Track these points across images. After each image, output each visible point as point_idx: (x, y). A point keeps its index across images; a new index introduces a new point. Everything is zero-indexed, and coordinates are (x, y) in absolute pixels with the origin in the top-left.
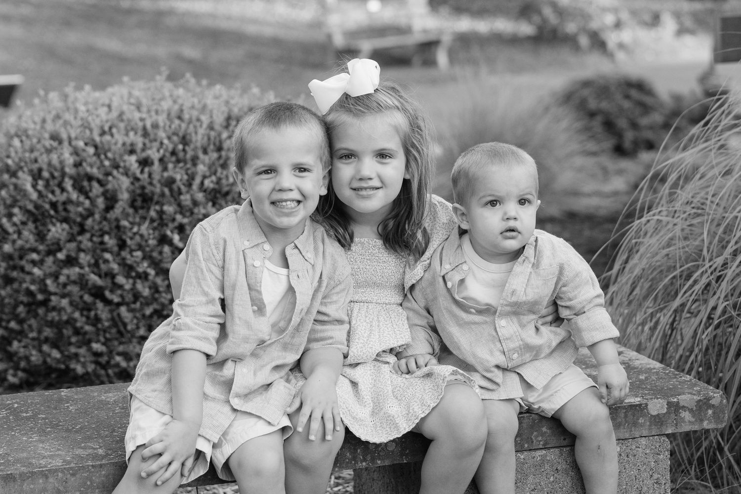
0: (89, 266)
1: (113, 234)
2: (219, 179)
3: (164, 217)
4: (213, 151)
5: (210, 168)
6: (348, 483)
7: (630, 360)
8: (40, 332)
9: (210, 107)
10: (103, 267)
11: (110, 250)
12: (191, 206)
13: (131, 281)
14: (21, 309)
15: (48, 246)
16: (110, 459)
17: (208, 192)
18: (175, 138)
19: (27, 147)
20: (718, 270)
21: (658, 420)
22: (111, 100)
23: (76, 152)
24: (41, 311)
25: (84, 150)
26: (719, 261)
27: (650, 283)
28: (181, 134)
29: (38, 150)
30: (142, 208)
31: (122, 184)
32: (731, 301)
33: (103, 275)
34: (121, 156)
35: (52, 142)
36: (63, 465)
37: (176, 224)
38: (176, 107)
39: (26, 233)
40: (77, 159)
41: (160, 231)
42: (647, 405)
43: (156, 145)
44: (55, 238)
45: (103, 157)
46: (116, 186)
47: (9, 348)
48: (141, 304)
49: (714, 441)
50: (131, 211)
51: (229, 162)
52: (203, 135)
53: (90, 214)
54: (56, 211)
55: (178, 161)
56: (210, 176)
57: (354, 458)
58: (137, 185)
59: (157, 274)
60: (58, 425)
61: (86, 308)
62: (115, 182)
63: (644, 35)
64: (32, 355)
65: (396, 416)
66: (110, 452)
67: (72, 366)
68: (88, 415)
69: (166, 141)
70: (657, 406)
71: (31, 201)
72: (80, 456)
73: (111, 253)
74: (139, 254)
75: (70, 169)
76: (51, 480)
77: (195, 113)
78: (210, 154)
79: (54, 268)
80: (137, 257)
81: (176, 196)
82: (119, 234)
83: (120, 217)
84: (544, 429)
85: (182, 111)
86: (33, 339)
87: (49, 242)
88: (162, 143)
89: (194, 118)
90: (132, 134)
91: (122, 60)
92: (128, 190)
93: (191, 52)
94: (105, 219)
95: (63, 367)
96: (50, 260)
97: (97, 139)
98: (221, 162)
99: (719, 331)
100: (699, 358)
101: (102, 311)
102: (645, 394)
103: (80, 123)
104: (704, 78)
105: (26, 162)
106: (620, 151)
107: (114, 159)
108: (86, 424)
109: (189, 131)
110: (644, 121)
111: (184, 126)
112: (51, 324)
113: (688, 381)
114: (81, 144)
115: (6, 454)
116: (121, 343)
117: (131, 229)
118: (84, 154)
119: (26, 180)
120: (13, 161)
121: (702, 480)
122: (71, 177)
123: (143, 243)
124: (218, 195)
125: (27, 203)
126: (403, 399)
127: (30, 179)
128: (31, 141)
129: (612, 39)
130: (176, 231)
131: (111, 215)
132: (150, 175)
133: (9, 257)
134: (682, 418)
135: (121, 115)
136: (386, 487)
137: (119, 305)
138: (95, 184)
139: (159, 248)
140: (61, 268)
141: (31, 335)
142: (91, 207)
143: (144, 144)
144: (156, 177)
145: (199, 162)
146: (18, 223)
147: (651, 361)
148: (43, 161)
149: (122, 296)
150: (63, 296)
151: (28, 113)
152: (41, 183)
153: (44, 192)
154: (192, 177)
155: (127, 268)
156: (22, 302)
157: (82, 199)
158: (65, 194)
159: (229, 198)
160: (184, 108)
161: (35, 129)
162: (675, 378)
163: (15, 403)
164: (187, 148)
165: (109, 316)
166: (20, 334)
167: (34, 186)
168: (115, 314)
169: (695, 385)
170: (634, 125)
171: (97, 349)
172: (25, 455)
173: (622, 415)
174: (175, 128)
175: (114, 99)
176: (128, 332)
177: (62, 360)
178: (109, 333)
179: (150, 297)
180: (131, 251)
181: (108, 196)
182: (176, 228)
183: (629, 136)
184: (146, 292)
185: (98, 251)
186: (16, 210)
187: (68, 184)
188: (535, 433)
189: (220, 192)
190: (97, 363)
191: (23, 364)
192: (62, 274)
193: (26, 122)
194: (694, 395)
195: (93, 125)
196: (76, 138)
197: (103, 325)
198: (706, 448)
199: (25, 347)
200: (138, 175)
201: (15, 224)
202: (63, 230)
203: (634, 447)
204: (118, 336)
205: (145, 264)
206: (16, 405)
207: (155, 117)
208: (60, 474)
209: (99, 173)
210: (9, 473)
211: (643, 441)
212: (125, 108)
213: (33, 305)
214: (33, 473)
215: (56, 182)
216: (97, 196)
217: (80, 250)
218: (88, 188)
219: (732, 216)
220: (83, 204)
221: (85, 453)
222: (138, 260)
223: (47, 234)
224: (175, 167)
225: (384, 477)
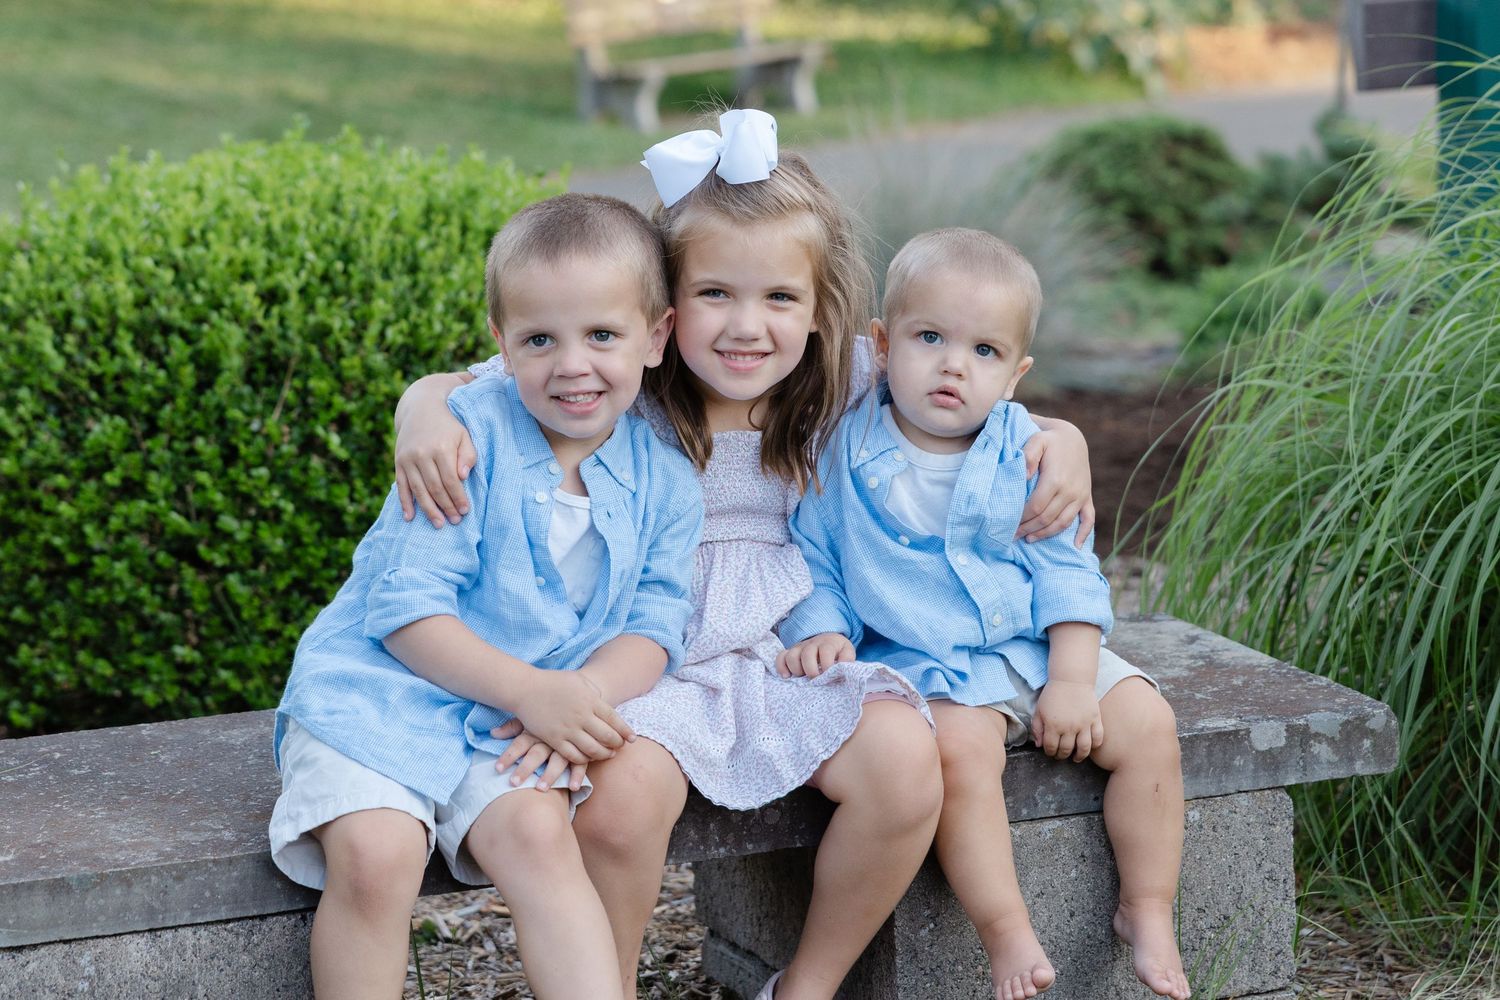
0: (167, 497)
1: (212, 436)
2: (415, 327)
3: (311, 400)
4: (400, 273)
5: (396, 305)
6: (679, 899)
7: (1212, 651)
8: (71, 626)
9: (393, 189)
10: (193, 498)
11: (206, 466)
12: (362, 378)
13: (247, 525)
14: (34, 582)
15: (86, 459)
16: (247, 849)
17: (393, 352)
18: (328, 250)
19: (42, 272)
20: (1374, 480)
21: (1270, 760)
22: (201, 178)
23: (137, 280)
24: (74, 586)
25: (153, 275)
26: (1376, 462)
27: (1245, 509)
28: (339, 242)
29: (64, 277)
30: (268, 384)
31: (230, 341)
32: (1401, 537)
33: (193, 512)
34: (226, 286)
35: (91, 261)
36: (158, 861)
37: (333, 414)
38: (328, 190)
39: (43, 437)
40: (141, 292)
41: (302, 427)
42: (1248, 732)
43: (292, 262)
44: (100, 444)
45: (190, 287)
46: (217, 342)
47: (11, 660)
48: (268, 568)
49: (1374, 803)
50: (246, 390)
51: (432, 294)
52: (383, 242)
53: (168, 397)
54: (102, 393)
55: (335, 293)
56: (397, 321)
57: (704, 840)
58: (257, 340)
59: (298, 511)
60: (140, 790)
61: (161, 579)
62: (214, 335)
63: (1201, 42)
64: (57, 672)
65: (776, 757)
66: (245, 836)
67: (136, 691)
68: (197, 770)
69: (311, 256)
70: (1268, 735)
71: (52, 374)
72: (190, 845)
73: (209, 471)
74: (263, 472)
75: (128, 312)
76: (137, 889)
77: (365, 202)
78: (396, 278)
79: (99, 503)
80: (260, 478)
81: (334, 362)
82: (227, 434)
83: (225, 402)
84: (1058, 780)
85: (338, 196)
86: (59, 641)
87: (89, 453)
88: (303, 260)
89: (363, 211)
90: (244, 242)
91: (171, 106)
92: (239, 350)
93: (306, 86)
94: (196, 406)
95: (117, 693)
96: (91, 486)
97: (179, 253)
98: (418, 293)
99: (1379, 594)
100: (1343, 645)
101: (194, 584)
102: (1245, 712)
103: (144, 223)
104: (1325, 124)
105: (40, 301)
106: (1161, 269)
107: (213, 291)
108: (195, 786)
109: (354, 235)
110: (1210, 210)
111: (344, 225)
112: (94, 611)
113: (1325, 688)
114: (148, 263)
115: (49, 843)
116: (229, 645)
117: (248, 424)
118: (155, 283)
119: (41, 334)
120: (16, 299)
121: (1352, 875)
122: (130, 328)
123: (271, 452)
124: (413, 357)
125: (45, 377)
126: (789, 723)
127: (49, 332)
128: (50, 258)
129: (1138, 50)
130: (333, 428)
131: (209, 399)
132: (282, 321)
133: (12, 483)
134: (1314, 756)
135: (222, 205)
136: (758, 897)
137: (224, 571)
138: (176, 340)
139: (302, 461)
140: (112, 503)
141: (55, 633)
142: (170, 385)
143: (269, 262)
144: (294, 324)
145: (374, 294)
146: (28, 417)
147: (1252, 652)
148: (73, 297)
149: (230, 554)
150: (117, 556)
151: (42, 206)
152: (71, 339)
153: (78, 357)
154: (362, 325)
155: (239, 500)
156: (36, 570)
157: (151, 368)
158: (118, 360)
159: (435, 362)
160: (343, 190)
161: (56, 237)
162: (1298, 682)
163: (55, 751)
164: (351, 268)
165: (206, 593)
166: (33, 632)
167: (58, 346)
168: (218, 588)
169: (1338, 694)
170: (1189, 219)
171: (183, 657)
172: (85, 844)
173: (1203, 751)
174: (328, 231)
175: (208, 176)
176: (243, 622)
177: (116, 680)
178: (207, 625)
179: (285, 556)
180: (248, 467)
181: (202, 361)
182: (333, 421)
183: (1179, 240)
184: (278, 545)
185: (184, 469)
186: (23, 393)
187: (124, 341)
188: (1041, 788)
189: (415, 351)
190: (184, 684)
191: (39, 690)
192: (115, 514)
193: (37, 224)
194: (1337, 711)
195: (169, 227)
196: (138, 253)
197: (195, 611)
198: (1357, 817)
199: (41, 656)
200: (260, 321)
201: (21, 420)
202: (116, 428)
203: (1225, 812)
204: (222, 631)
205: (276, 492)
206: (58, 755)
207: (287, 210)
208: (153, 878)
209: (184, 318)
210: (59, 876)
211: (1243, 800)
212: (230, 192)
213: (58, 575)
214: (103, 877)
215: (100, 336)
216: (181, 364)
217: (149, 466)
218: (162, 349)
219: (1399, 376)
220: (152, 378)
221: (197, 838)
222: (262, 484)
223: (85, 438)
224: (329, 305)
225: (754, 879)
